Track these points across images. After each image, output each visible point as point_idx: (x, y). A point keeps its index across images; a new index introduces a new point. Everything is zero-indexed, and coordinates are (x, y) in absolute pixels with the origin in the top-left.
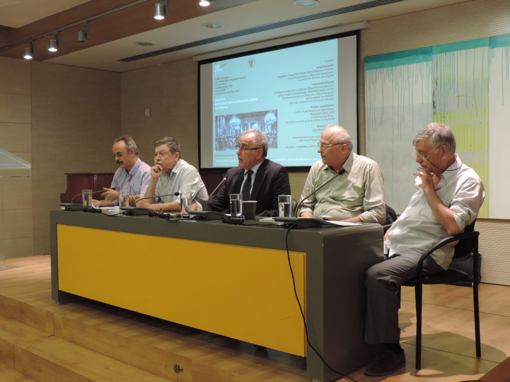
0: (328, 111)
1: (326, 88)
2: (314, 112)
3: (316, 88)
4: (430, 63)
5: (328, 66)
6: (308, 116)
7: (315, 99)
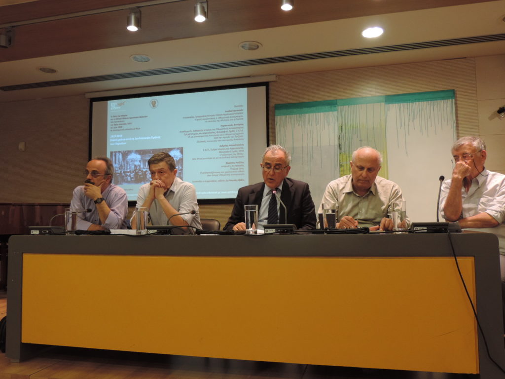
0: (238, 150)
1: (235, 130)
2: (223, 151)
3: (225, 129)
4: (335, 113)
5: (238, 111)
6: (216, 154)
7: (224, 139)
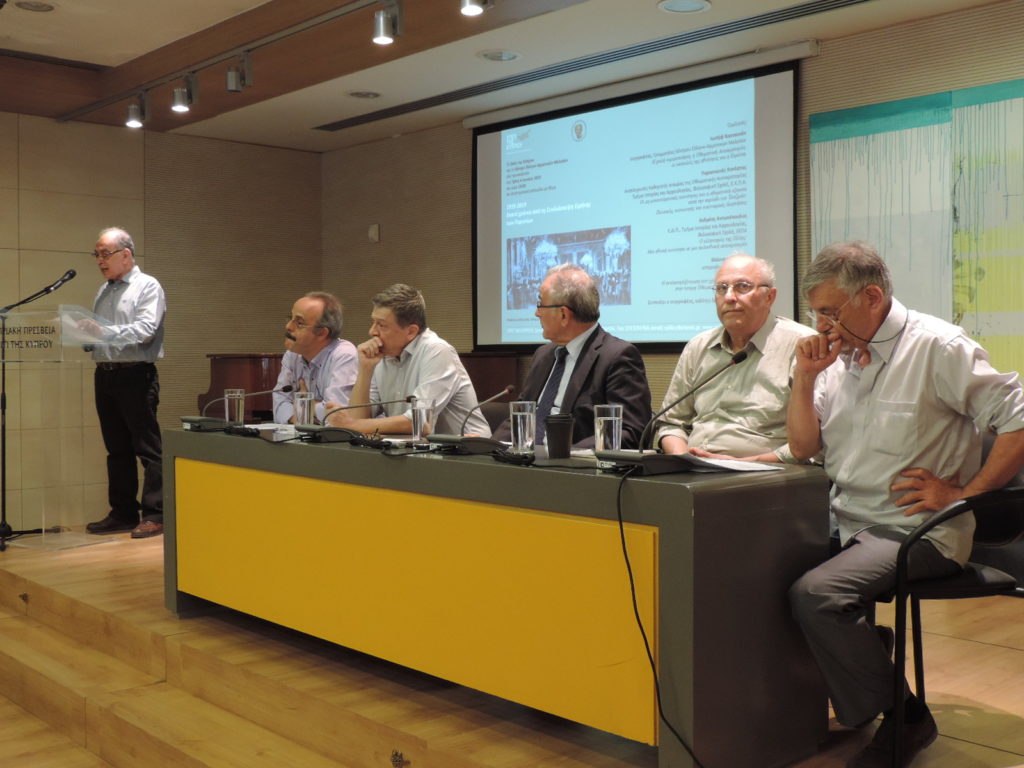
0: (735, 229)
1: (729, 181)
2: (706, 231)
3: (710, 180)
4: (946, 126)
5: (735, 135)
6: (693, 239)
7: (707, 204)
